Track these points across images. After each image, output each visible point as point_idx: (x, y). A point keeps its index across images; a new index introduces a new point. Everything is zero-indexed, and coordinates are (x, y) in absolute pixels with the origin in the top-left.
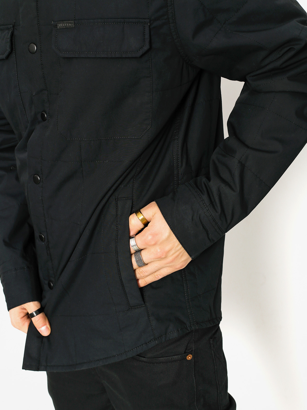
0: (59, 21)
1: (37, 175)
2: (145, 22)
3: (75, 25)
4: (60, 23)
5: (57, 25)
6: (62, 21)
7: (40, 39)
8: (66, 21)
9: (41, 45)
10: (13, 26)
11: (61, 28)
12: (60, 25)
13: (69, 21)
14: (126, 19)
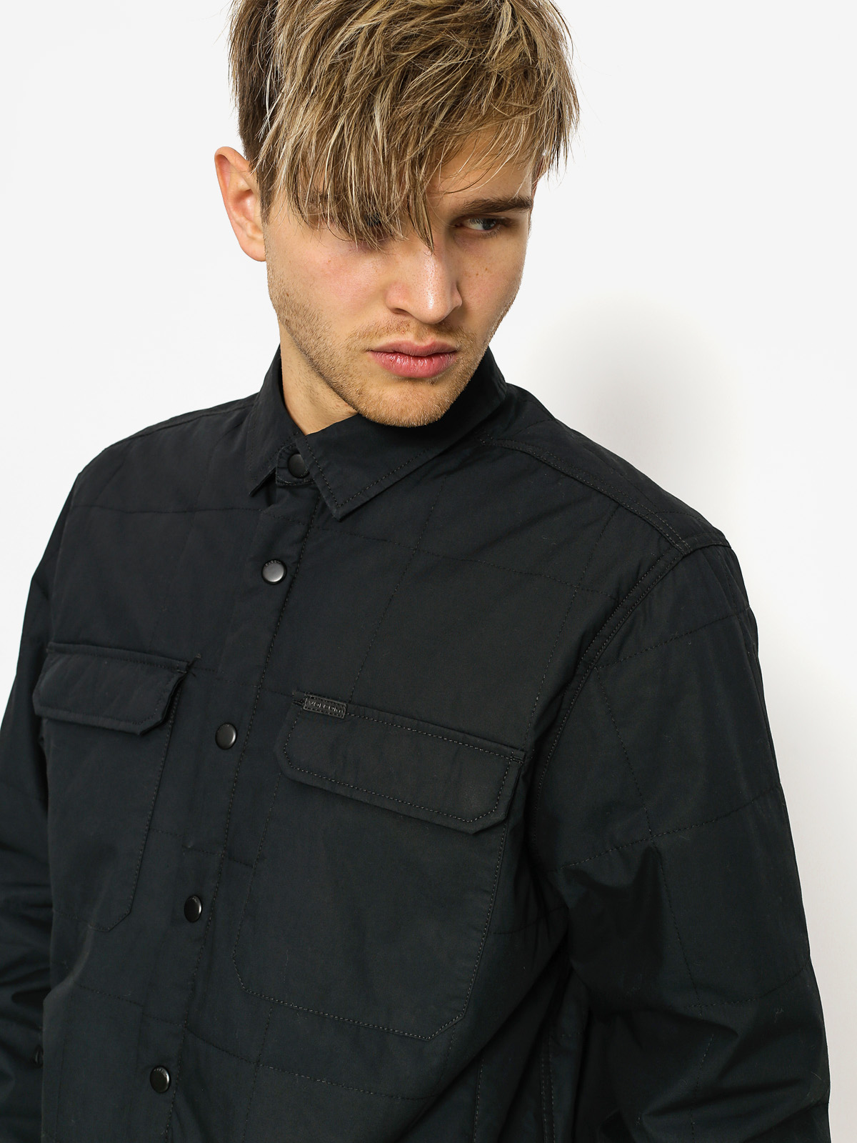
0: (311, 694)
1: (164, 1070)
2: (512, 755)
3: (346, 713)
4: (313, 698)
5: (304, 702)
6: (319, 695)
7: (252, 720)
8: (328, 698)
9: (248, 735)
10: (189, 667)
11: (311, 710)
12: (310, 704)
13: (337, 700)
14: (468, 734)
